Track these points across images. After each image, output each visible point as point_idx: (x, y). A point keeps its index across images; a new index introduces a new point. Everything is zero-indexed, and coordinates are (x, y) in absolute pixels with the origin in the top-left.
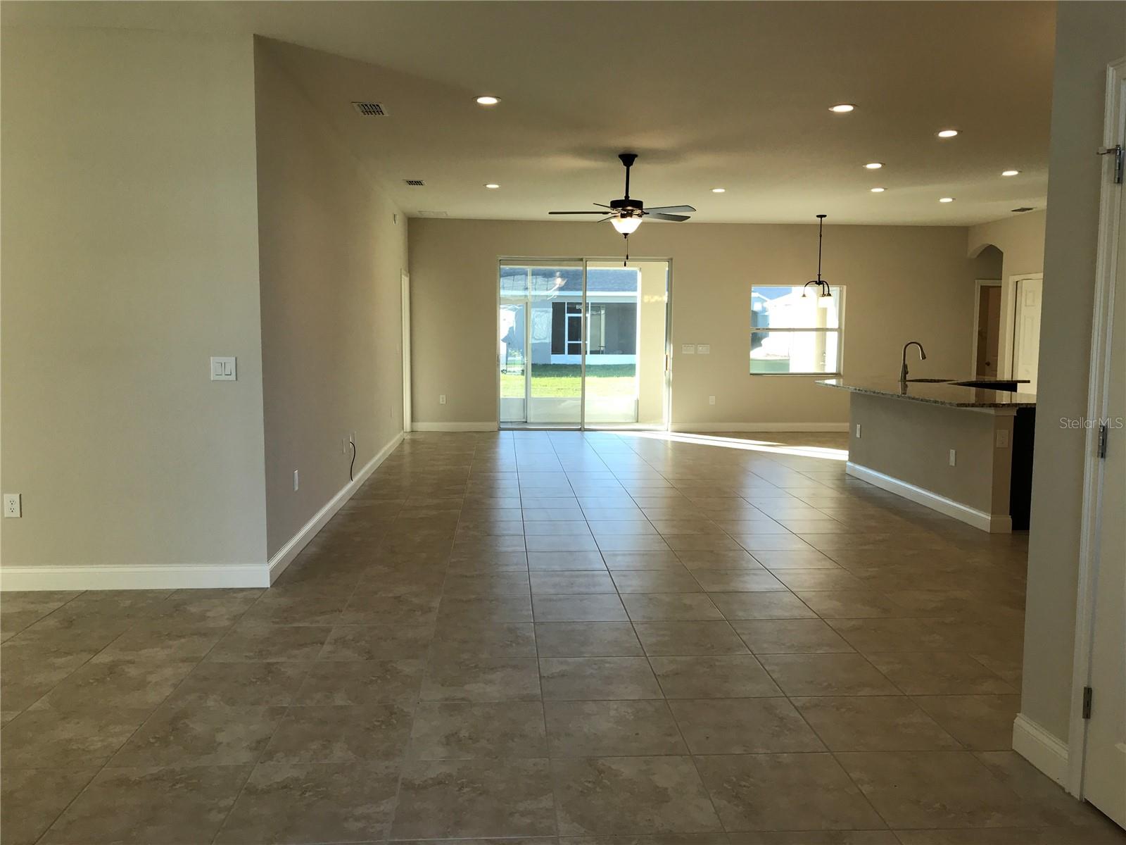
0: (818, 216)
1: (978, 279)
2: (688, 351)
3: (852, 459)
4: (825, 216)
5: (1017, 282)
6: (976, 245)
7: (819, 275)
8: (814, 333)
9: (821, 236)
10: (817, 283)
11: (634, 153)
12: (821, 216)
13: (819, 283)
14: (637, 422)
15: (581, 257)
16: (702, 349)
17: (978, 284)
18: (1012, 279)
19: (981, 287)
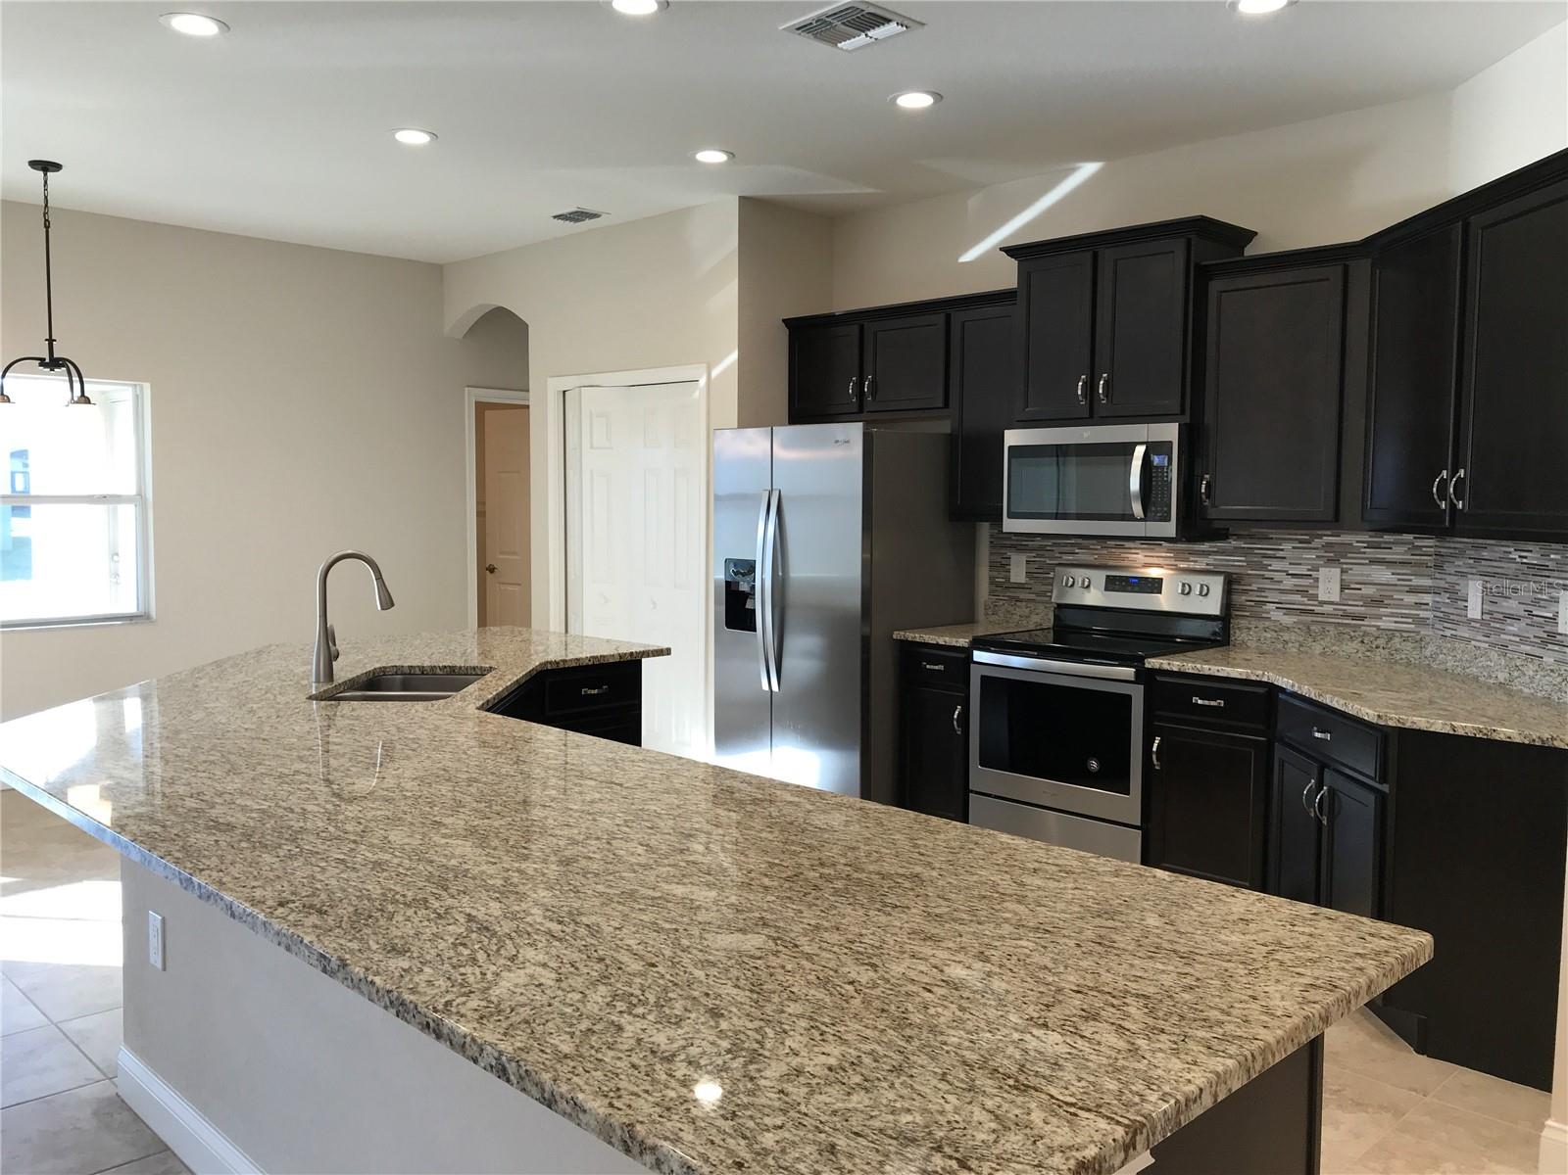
0: (34, 164)
1: (468, 386)
4: (57, 167)
5: (564, 392)
6: (464, 305)
7: (51, 341)
9: (47, 227)
10: (42, 362)
12: (46, 167)
13: (53, 363)
17: (471, 397)
18: (555, 385)
19: (476, 405)
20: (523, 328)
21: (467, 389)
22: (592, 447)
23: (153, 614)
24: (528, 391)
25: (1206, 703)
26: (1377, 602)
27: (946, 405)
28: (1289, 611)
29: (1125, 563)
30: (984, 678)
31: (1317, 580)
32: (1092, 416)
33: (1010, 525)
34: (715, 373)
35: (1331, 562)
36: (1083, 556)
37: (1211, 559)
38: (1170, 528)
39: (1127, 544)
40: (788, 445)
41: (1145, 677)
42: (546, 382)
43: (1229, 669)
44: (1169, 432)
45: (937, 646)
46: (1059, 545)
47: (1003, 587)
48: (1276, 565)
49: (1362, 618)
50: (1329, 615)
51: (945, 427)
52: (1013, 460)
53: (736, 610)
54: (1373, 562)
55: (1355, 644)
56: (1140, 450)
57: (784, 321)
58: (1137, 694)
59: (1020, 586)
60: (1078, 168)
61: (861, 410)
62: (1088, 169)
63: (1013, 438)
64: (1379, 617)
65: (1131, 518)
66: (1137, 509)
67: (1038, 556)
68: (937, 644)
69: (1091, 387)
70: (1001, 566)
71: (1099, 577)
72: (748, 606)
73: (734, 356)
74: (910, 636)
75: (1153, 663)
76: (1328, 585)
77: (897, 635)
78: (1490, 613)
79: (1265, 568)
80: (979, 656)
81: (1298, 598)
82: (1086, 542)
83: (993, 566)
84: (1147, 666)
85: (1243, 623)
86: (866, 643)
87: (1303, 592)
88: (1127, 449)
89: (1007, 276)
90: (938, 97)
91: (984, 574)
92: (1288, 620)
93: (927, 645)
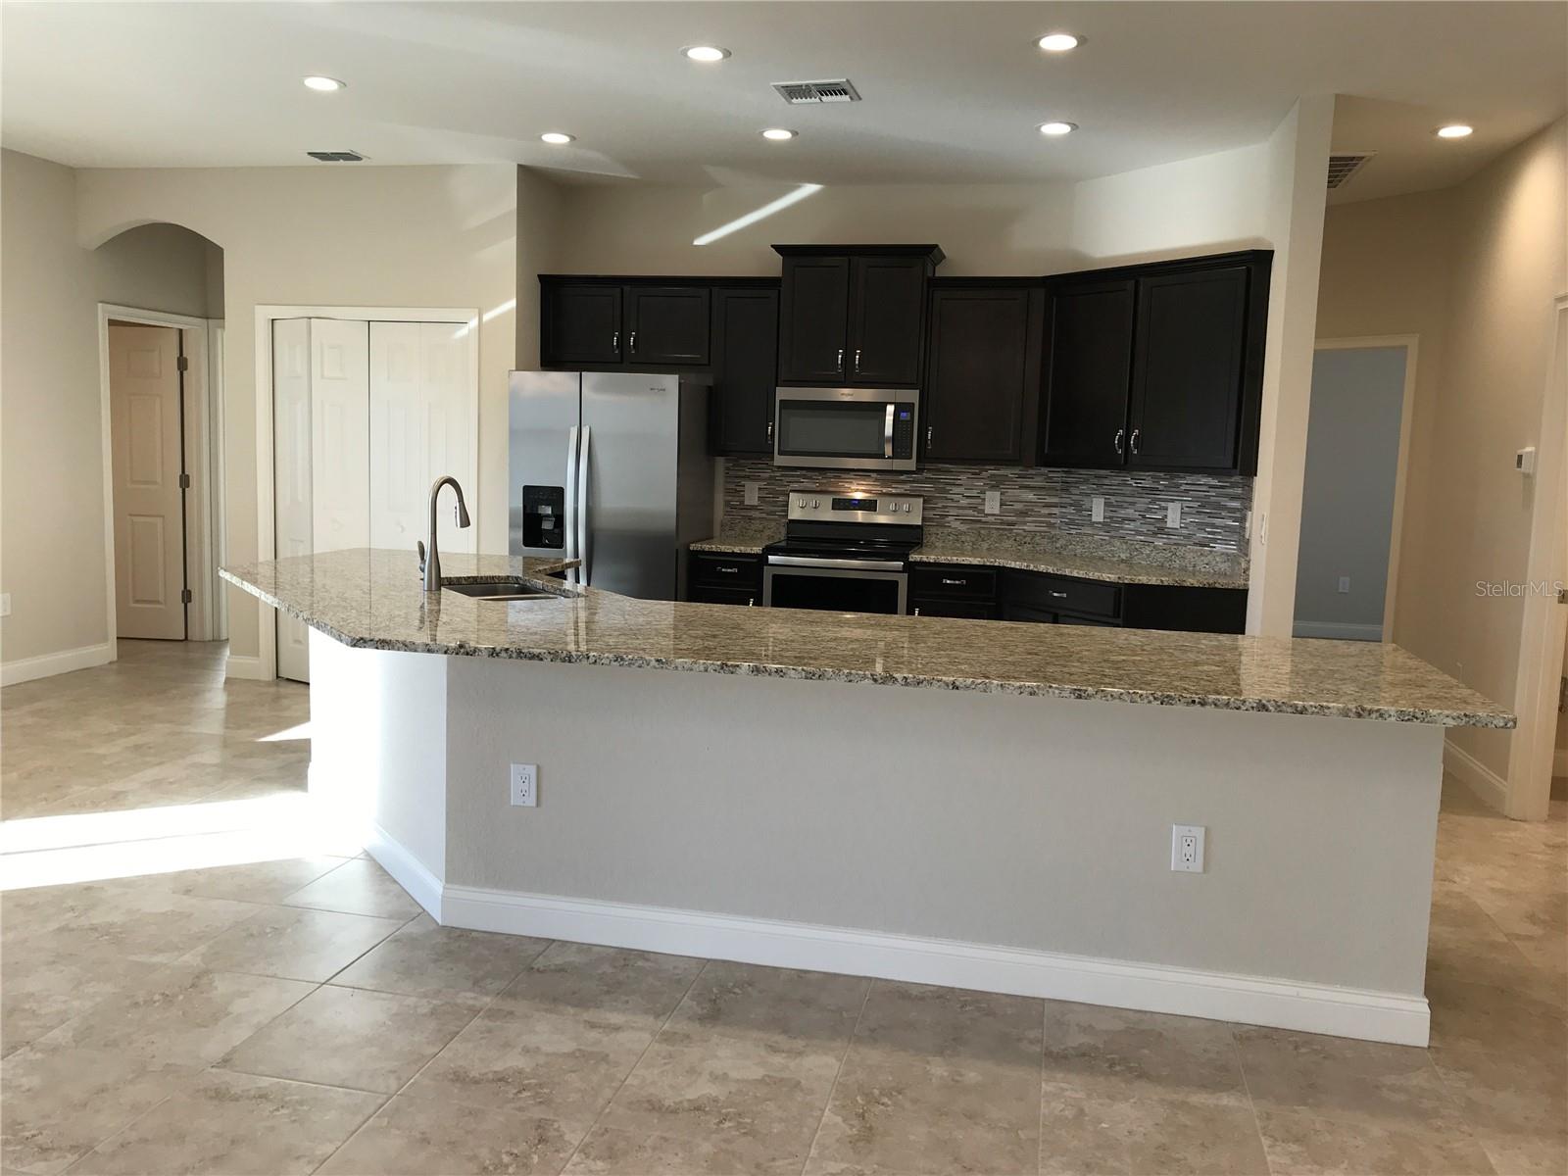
1: (101, 302)
5: (273, 320)
17: (104, 313)
18: (263, 314)
19: (112, 323)
20: (213, 251)
21: (100, 305)
22: (322, 377)
24: (224, 318)
25: (952, 582)
26: (1024, 513)
27: (709, 363)
28: (964, 521)
29: (842, 490)
30: (775, 577)
31: (984, 499)
32: (852, 382)
33: (777, 460)
34: (486, 317)
35: (993, 487)
37: (907, 487)
38: (911, 464)
39: (843, 476)
40: (599, 388)
41: (909, 567)
42: (254, 309)
43: (970, 559)
44: (912, 396)
46: (787, 476)
47: (738, 508)
48: (956, 490)
49: (1013, 524)
50: (993, 523)
51: (708, 380)
52: (783, 411)
53: (539, 530)
54: (1021, 487)
55: (1011, 542)
56: (890, 409)
57: (538, 276)
58: (903, 581)
59: (753, 508)
60: (799, 187)
61: (622, 361)
62: (810, 189)
63: (785, 393)
64: (1025, 523)
65: (882, 456)
66: (888, 450)
67: (768, 484)
68: (733, 553)
69: (846, 359)
70: (735, 492)
71: (828, 500)
73: (512, 304)
74: (707, 547)
75: (914, 557)
76: (992, 504)
77: (693, 547)
78: (1110, 518)
79: (947, 492)
80: (772, 559)
81: (971, 512)
82: (809, 474)
83: (728, 492)
84: (910, 560)
85: (933, 530)
87: (974, 508)
88: (882, 407)
89: (772, 266)
90: (795, 133)
91: (720, 498)
92: (963, 528)
93: (703, 552)
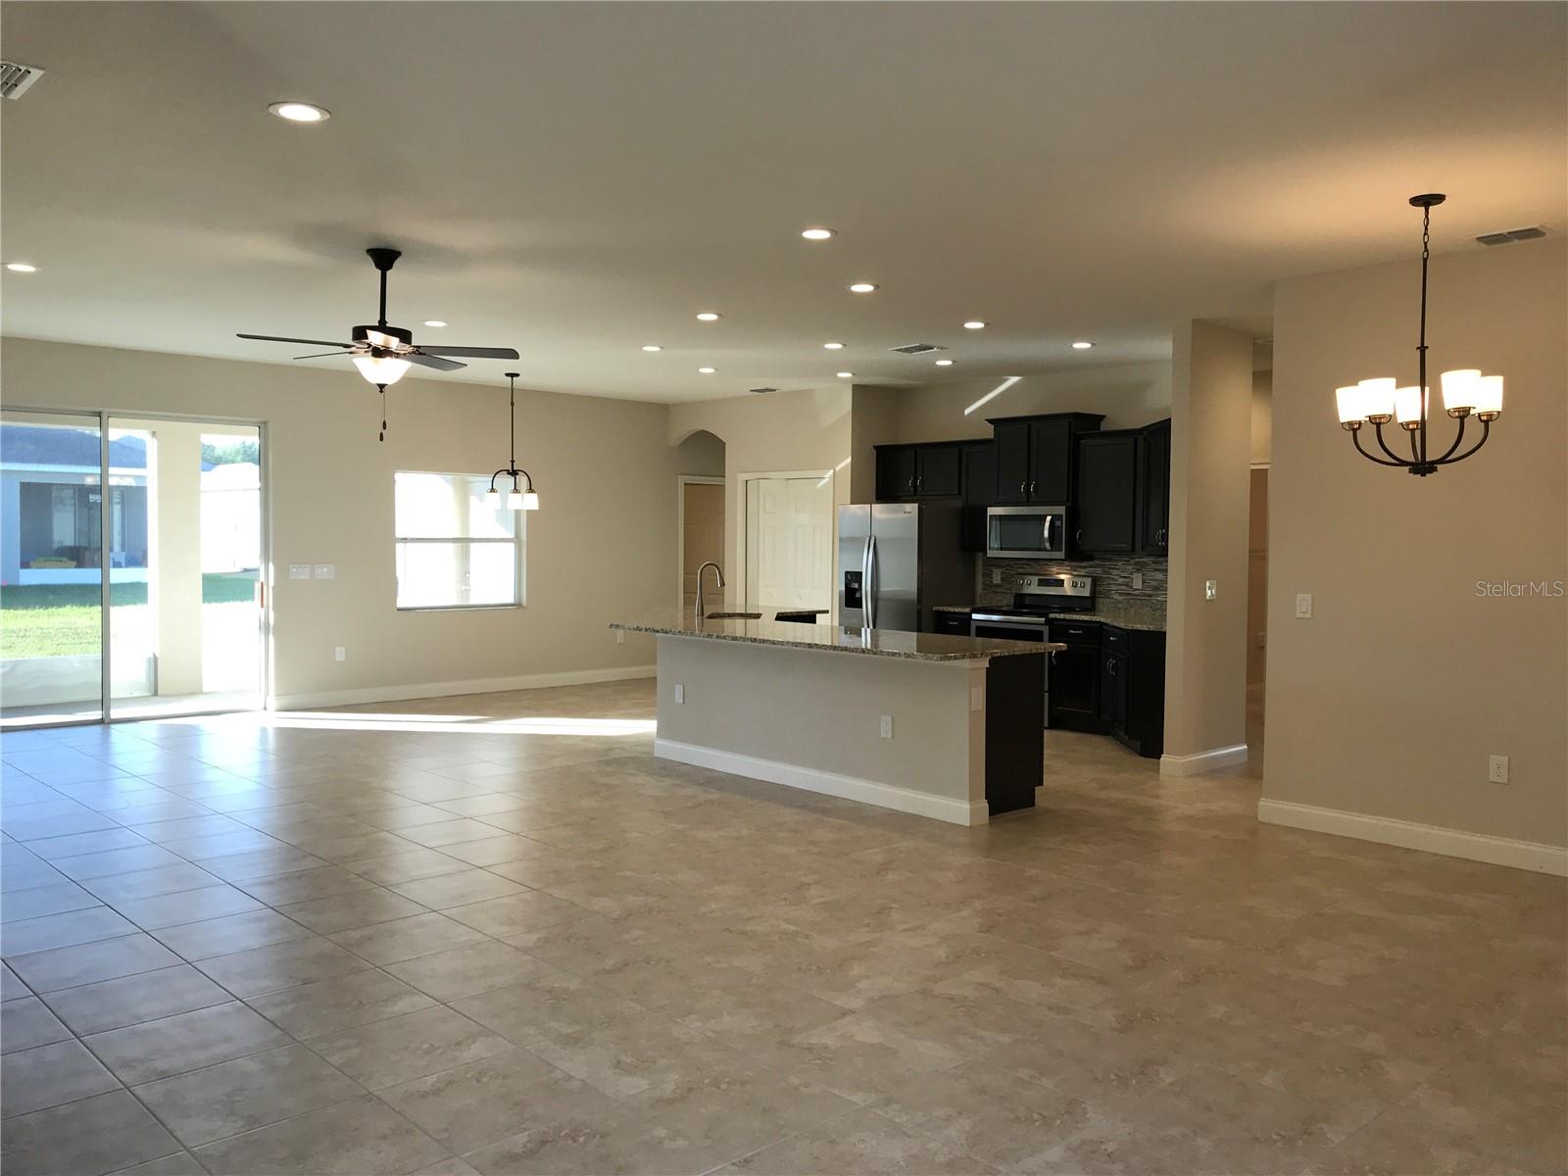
0: (507, 375)
1: (682, 474)
2: (300, 574)
3: (662, 732)
4: (517, 375)
5: (747, 481)
6: (684, 428)
7: (513, 462)
8: (451, 546)
9: (512, 406)
10: (509, 473)
11: (397, 248)
12: (512, 375)
13: (514, 473)
14: (156, 694)
15: (98, 409)
16: (324, 572)
17: (681, 480)
18: (742, 477)
19: (685, 484)
20: (723, 444)
21: (680, 477)
22: (765, 512)
23: (524, 603)
24: (724, 477)
25: (1075, 632)
27: (960, 493)
28: (1121, 594)
29: (1046, 572)
30: (977, 627)
31: (1132, 579)
32: (1028, 502)
33: (990, 554)
34: (837, 470)
35: (1138, 570)
36: (1029, 570)
37: (1084, 570)
38: (1061, 555)
39: (1046, 563)
40: (880, 512)
41: (1049, 622)
42: (737, 474)
44: (1061, 510)
45: (955, 613)
46: (1017, 564)
47: (989, 586)
48: (1115, 572)
49: (1151, 596)
50: (1138, 595)
51: (958, 503)
52: (992, 522)
53: (851, 598)
54: (1156, 570)
55: (1148, 608)
56: (1049, 518)
57: (875, 447)
58: (1046, 630)
59: (997, 586)
61: (915, 494)
63: (992, 511)
64: (1158, 595)
65: (1046, 550)
66: (1048, 545)
67: (1006, 570)
69: (1028, 487)
70: (988, 575)
71: (1035, 580)
72: (858, 595)
73: (849, 460)
74: (941, 608)
75: (1052, 616)
76: (1137, 582)
77: (934, 609)
79: (1110, 574)
80: (975, 616)
81: (1124, 587)
82: (1030, 563)
83: (984, 575)
84: (1050, 617)
85: (1101, 600)
86: (919, 612)
87: (1127, 585)
88: (1043, 518)
89: (988, 432)
90: (955, 360)
91: (979, 579)
92: (1121, 598)
93: (950, 612)
